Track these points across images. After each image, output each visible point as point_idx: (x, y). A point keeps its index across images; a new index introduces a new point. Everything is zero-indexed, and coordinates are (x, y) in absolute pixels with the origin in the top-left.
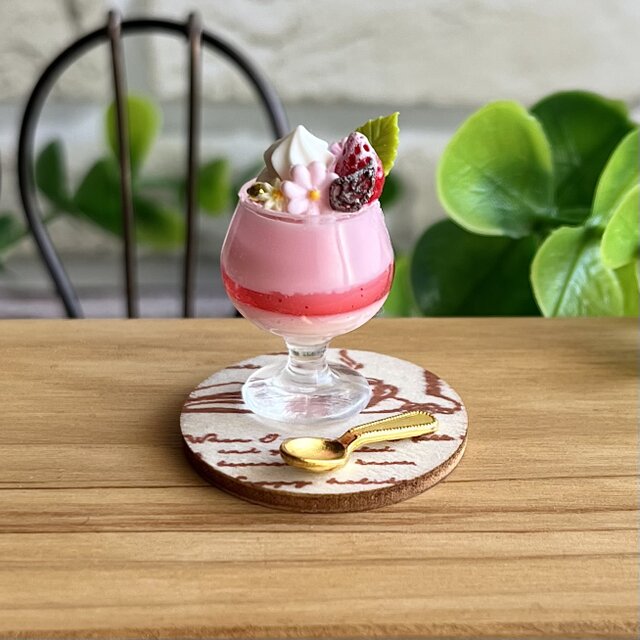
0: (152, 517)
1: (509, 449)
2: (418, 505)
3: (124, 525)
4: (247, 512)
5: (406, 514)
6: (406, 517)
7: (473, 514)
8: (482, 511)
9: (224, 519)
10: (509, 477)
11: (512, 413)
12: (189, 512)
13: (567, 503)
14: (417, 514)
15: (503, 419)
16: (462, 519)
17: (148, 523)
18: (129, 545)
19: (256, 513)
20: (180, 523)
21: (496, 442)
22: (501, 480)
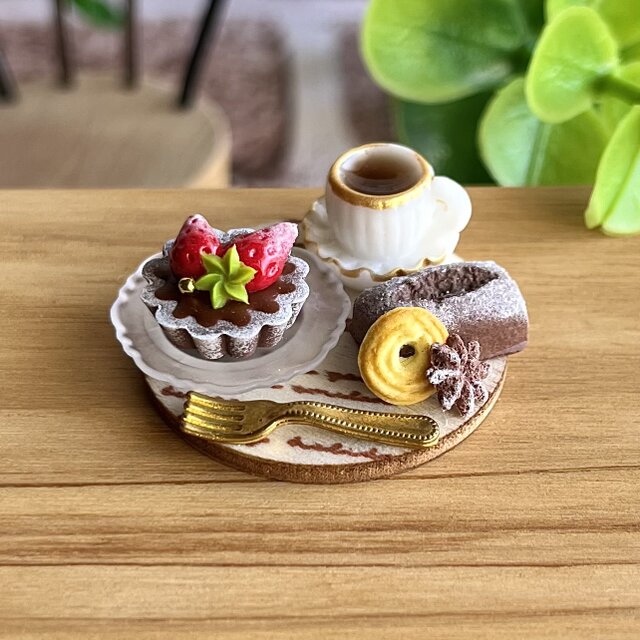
0: (62, 538)
1: (536, 418)
2: (415, 517)
3: (23, 553)
4: (188, 530)
5: (400, 533)
6: (400, 539)
7: (489, 534)
8: (501, 528)
9: (157, 542)
10: (537, 468)
11: (541, 354)
12: (111, 530)
13: (614, 513)
14: (414, 533)
15: (529, 364)
16: (474, 543)
17: (56, 549)
18: (29, 589)
19: (200, 531)
20: (98, 549)
21: (519, 406)
22: (525, 472)
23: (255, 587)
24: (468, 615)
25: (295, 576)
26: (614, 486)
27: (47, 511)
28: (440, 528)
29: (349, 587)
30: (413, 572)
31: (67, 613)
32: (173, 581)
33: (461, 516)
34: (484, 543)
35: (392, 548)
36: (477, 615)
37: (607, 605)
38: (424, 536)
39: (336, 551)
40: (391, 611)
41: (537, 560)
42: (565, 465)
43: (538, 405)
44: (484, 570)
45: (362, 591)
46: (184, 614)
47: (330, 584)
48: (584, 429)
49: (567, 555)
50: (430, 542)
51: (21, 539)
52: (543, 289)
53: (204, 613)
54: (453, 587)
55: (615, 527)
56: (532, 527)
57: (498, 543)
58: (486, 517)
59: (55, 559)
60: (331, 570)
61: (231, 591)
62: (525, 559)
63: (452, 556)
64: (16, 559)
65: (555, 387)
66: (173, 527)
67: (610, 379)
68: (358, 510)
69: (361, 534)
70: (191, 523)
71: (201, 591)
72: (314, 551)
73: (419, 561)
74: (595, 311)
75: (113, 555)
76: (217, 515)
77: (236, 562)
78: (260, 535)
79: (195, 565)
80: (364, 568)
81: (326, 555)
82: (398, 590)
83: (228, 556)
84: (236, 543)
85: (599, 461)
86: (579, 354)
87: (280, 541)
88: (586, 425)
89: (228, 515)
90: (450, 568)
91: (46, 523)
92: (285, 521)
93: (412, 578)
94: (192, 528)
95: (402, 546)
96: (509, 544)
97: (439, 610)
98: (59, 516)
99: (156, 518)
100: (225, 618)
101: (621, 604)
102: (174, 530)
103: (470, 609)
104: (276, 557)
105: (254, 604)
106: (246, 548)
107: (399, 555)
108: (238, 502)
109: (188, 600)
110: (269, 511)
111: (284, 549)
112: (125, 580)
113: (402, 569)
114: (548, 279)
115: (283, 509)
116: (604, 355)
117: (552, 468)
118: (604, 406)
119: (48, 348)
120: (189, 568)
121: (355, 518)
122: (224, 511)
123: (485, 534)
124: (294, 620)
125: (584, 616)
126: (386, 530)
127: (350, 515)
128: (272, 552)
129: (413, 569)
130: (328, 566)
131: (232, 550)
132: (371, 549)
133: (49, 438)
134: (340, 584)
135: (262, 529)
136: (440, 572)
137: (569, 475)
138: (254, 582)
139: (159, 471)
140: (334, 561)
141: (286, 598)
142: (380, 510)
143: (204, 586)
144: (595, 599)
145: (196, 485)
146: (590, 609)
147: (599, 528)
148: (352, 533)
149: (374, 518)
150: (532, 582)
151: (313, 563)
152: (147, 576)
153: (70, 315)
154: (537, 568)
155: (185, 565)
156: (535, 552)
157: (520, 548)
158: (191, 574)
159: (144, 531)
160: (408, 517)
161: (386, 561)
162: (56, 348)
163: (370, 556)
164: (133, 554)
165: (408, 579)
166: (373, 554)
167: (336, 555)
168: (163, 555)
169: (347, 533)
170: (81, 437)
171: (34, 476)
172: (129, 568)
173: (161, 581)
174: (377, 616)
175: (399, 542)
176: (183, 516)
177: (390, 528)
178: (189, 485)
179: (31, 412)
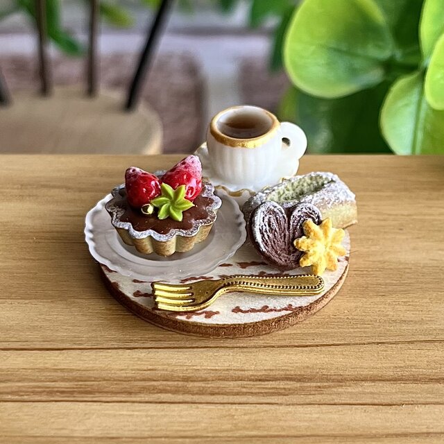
0: (48, 384)
1: (377, 307)
2: (292, 373)
3: (22, 394)
4: (136, 380)
5: (282, 383)
6: (282, 386)
7: (343, 384)
8: (352, 380)
9: (114, 387)
10: (377, 341)
11: (380, 266)
12: (83, 379)
13: (430, 371)
14: (292, 383)
15: (372, 273)
16: (333, 389)
17: (45, 391)
18: (26, 417)
19: (144, 380)
20: (74, 391)
21: (365, 300)
22: (369, 343)
23: (181, 417)
24: (329, 436)
25: (210, 410)
26: (431, 353)
27: (38, 366)
28: (310, 380)
29: (246, 417)
30: (291, 408)
31: (52, 433)
32: (125, 413)
33: (325, 372)
34: (340, 390)
35: (277, 393)
36: (335, 437)
37: (425, 431)
38: (298, 385)
39: (237, 394)
40: (276, 433)
41: (376, 401)
42: (397, 339)
43: (378, 299)
44: (340, 408)
45: (256, 421)
46: (133, 434)
47: (234, 416)
48: (410, 316)
49: (397, 398)
50: (302, 389)
51: (20, 384)
52: (383, 223)
53: (146, 434)
54: (318, 418)
55: (431, 380)
56: (374, 379)
57: (350, 390)
58: (341, 373)
59: (44, 398)
60: (234, 407)
61: (165, 420)
62: (369, 401)
63: (318, 398)
64: (17, 398)
65: (390, 288)
66: (125, 377)
67: (429, 283)
68: (253, 367)
69: (255, 383)
70: (138, 375)
71: (144, 419)
72: (222, 394)
73: (295, 401)
74: (419, 238)
75: (83, 395)
76: (155, 370)
77: (169, 401)
78: (186, 383)
79: (140, 402)
80: (258, 405)
81: (231, 397)
82: (280, 420)
83: (164, 397)
84: (169, 388)
85: (420, 336)
86: (407, 266)
87: (199, 387)
88: (412, 312)
89: (163, 370)
90: (316, 406)
91: (38, 374)
92: (203, 374)
93: (290, 412)
94: (138, 378)
95: (283, 391)
96: (357, 390)
97: (309, 433)
98: (46, 369)
99: (113, 372)
100: (161, 437)
101: (435, 430)
102: (126, 379)
103: (330, 433)
104: (196, 398)
105: (181, 428)
106: (176, 391)
107: (280, 397)
108: (170, 361)
109: (135, 426)
110: (191, 368)
111: (202, 392)
112: (93, 412)
113: (283, 406)
114: (386, 216)
115: (201, 366)
116: (424, 267)
117: (388, 341)
118: (425, 301)
119: (38, 260)
120: (136, 404)
121: (251, 373)
122: (160, 367)
123: (341, 384)
124: (209, 439)
125: (408, 438)
126: (272, 381)
127: (247, 370)
128: (193, 394)
129: (291, 407)
130: (232, 404)
131: (166, 393)
132: (261, 393)
133: (39, 318)
134: (241, 415)
135: (186, 379)
136: (310, 408)
137: (399, 346)
138: (182, 414)
139: (115, 341)
140: (236, 401)
141: (203, 425)
142: (269, 368)
143: (147, 416)
144: (416, 427)
145: (141, 350)
146: (413, 434)
147: (419, 381)
148: (249, 382)
149: (264, 373)
150: (373, 415)
151: (222, 402)
152: (108, 410)
153: (53, 238)
154: (377, 407)
155: (134, 402)
156: (375, 396)
157: (365, 393)
158: (137, 409)
159: (105, 380)
160: (288, 373)
161: (273, 401)
162: (44, 260)
163: (262, 398)
164: (97, 395)
165: (287, 413)
166: (264, 396)
167: (238, 396)
168: (118, 395)
169: (245, 382)
170: (61, 318)
171: (29, 343)
172: (95, 404)
173: (118, 413)
174: (265, 437)
175: (281, 389)
176: (132, 370)
177: (275, 379)
178: (136, 350)
179: (27, 301)
